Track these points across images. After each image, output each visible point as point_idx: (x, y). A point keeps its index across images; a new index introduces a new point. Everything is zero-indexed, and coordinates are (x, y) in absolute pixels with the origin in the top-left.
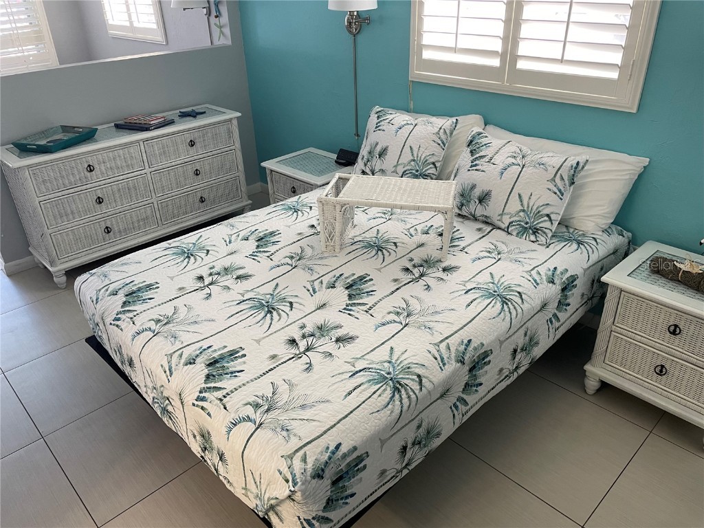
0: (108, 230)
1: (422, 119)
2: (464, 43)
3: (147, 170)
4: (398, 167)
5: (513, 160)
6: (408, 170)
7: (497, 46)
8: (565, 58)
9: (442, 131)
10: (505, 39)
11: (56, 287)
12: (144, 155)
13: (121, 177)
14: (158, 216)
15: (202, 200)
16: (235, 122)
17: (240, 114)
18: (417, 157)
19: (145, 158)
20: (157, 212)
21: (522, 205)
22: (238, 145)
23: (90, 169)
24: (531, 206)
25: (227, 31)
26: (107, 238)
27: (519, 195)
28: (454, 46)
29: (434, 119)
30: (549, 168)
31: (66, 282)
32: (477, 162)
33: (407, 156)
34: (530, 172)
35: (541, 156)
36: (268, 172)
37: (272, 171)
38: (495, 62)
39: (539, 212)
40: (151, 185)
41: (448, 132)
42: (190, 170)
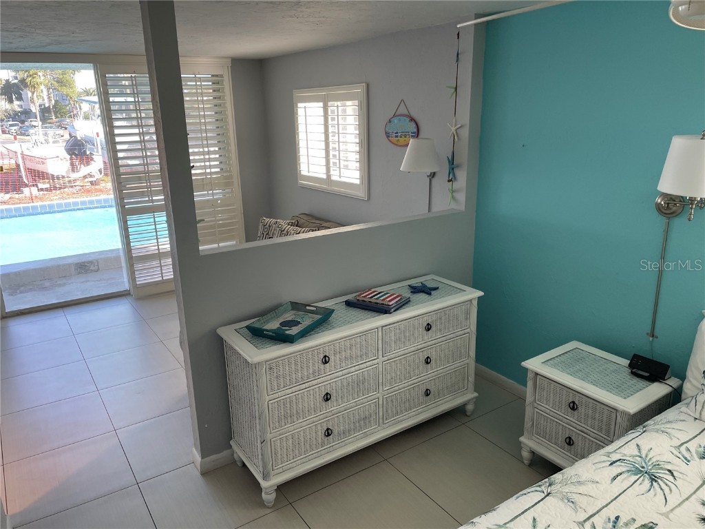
0: (328, 433)
3: (381, 359)
11: (262, 504)
12: (380, 342)
13: (353, 369)
14: (381, 414)
15: (427, 393)
16: (475, 303)
17: (481, 293)
19: (380, 346)
20: (381, 409)
22: (474, 327)
23: (326, 360)
25: (462, 197)
26: (326, 442)
31: (275, 500)
36: (530, 375)
37: (537, 374)
40: (381, 376)
42: (423, 357)
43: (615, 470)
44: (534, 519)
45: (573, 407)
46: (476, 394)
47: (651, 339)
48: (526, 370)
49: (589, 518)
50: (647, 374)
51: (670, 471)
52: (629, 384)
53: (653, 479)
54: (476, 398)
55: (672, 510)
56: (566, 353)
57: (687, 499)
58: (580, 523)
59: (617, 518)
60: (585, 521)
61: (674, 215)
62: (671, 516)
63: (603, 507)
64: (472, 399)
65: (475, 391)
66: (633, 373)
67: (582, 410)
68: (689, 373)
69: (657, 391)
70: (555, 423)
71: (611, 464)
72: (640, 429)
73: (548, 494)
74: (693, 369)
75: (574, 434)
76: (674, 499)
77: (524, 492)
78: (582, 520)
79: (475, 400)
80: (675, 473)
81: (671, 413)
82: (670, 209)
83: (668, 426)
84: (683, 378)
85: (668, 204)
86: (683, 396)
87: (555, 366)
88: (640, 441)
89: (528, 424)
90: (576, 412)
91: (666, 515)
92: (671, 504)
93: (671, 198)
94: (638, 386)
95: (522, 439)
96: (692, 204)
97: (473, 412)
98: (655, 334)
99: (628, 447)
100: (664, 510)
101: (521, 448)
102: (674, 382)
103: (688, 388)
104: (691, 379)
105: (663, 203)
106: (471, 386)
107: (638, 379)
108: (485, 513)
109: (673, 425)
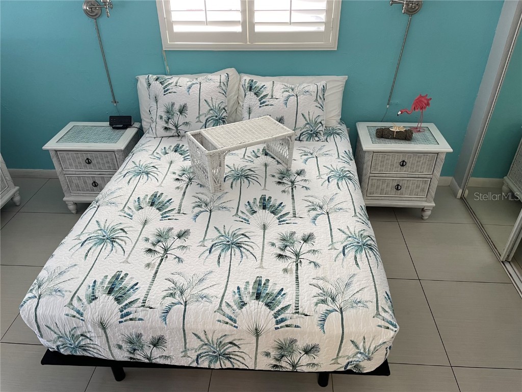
1: (201, 78)
2: (212, 17)
4: (201, 118)
5: (287, 94)
6: (210, 117)
7: (238, 17)
8: (292, 22)
9: (222, 84)
10: (243, 12)
18: (213, 106)
21: (306, 120)
24: (311, 119)
27: (303, 114)
28: (205, 20)
29: (210, 76)
30: (312, 93)
32: (264, 100)
33: (205, 108)
34: (303, 98)
35: (302, 87)
36: (52, 154)
37: (56, 151)
38: (238, 29)
39: (316, 122)
41: (226, 84)
43: (127, 178)
44: (97, 222)
45: (89, 162)
46: (17, 188)
47: (115, 104)
48: (48, 151)
49: (125, 206)
50: (122, 126)
51: (153, 166)
52: (114, 135)
53: (147, 174)
54: (19, 190)
55: (162, 182)
56: (69, 131)
57: (166, 175)
58: (122, 210)
59: (139, 198)
60: (124, 208)
61: (98, 16)
62: (162, 185)
63: (130, 198)
64: (16, 192)
65: (15, 185)
66: (114, 128)
67: (94, 162)
68: (142, 117)
69: (130, 132)
70: (81, 178)
71: (124, 176)
72: (131, 154)
73: (98, 207)
74: (144, 113)
75: (96, 178)
76: (160, 178)
77: (85, 213)
78: (122, 208)
79: (18, 192)
80: (156, 167)
81: (142, 141)
82: (94, 12)
83: (144, 146)
84: (140, 121)
85: (91, 8)
86: (144, 130)
87: (66, 141)
88: (133, 159)
89: (64, 188)
90: (91, 164)
91: (160, 186)
92: (160, 180)
93: (91, 4)
94: (120, 134)
95: (65, 199)
96: (106, 5)
97: (21, 201)
98: (117, 101)
99: (128, 165)
100: (158, 184)
101: (67, 205)
102: (137, 125)
103: (145, 125)
104: (144, 119)
105: (88, 8)
106: (11, 183)
107: (118, 130)
108: (66, 235)
109: (146, 145)
